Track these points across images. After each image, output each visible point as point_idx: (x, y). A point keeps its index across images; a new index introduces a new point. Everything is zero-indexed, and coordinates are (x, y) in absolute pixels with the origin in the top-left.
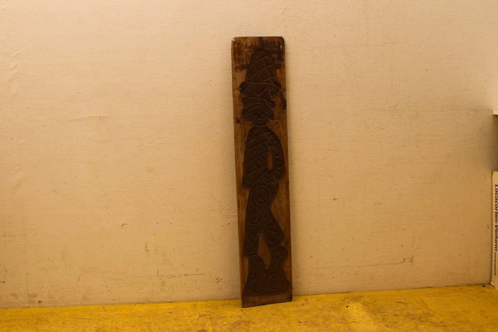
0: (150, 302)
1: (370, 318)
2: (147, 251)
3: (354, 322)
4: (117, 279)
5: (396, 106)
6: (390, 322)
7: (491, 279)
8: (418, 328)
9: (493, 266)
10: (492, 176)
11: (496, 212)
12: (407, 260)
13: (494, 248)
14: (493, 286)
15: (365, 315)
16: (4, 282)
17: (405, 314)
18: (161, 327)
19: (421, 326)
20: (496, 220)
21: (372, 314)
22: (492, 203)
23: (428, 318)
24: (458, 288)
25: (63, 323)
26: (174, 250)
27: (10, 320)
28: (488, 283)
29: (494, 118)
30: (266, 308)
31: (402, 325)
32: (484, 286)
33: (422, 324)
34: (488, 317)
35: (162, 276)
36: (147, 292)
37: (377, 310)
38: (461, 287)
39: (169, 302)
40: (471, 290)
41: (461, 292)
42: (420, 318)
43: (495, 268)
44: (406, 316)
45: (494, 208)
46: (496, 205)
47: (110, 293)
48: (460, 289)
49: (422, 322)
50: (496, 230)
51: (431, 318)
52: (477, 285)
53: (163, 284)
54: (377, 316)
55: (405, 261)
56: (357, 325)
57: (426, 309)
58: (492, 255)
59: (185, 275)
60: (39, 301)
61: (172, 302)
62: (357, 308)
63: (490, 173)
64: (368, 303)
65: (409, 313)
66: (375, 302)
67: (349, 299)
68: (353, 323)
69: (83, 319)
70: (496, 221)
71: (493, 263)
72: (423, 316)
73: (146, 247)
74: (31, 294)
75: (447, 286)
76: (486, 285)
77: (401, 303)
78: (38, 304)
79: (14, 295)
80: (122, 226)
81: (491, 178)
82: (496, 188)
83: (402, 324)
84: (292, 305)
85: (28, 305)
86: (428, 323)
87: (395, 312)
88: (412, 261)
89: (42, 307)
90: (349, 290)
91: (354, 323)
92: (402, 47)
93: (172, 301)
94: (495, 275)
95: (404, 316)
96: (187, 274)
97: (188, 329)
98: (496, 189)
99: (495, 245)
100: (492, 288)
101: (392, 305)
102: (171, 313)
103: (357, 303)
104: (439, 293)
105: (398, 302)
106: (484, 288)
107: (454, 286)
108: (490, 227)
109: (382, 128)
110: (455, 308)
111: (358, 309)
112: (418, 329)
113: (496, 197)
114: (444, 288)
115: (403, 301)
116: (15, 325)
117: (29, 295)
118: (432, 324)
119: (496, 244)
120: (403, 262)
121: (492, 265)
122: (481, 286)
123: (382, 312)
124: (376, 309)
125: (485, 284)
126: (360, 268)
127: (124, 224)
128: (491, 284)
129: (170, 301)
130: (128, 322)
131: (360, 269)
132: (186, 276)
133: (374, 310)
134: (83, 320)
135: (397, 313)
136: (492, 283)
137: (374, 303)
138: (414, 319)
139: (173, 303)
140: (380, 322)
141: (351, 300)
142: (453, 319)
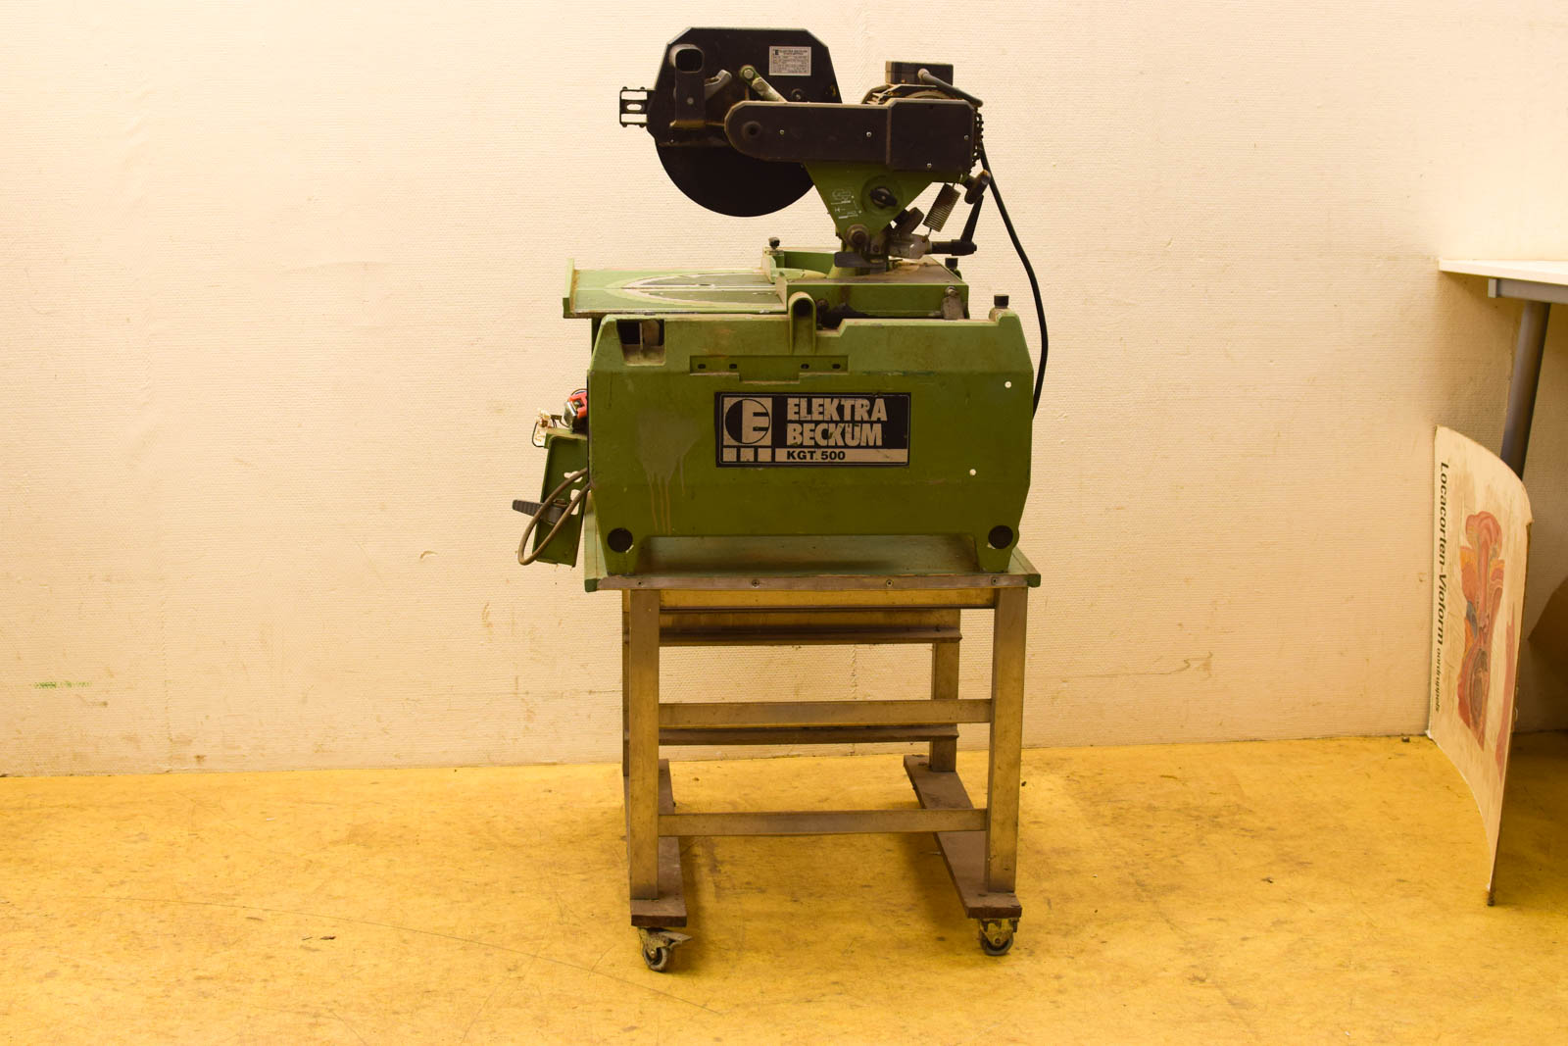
0: (494, 764)
1: (1081, 813)
2: (489, 625)
3: (1035, 822)
4: (408, 699)
5: (1169, 244)
6: (1133, 825)
7: (1427, 721)
8: (1204, 842)
9: (1434, 687)
10: (1434, 439)
11: (1441, 539)
12: (1194, 665)
13: (1436, 638)
14: (1431, 740)
15: (1069, 805)
16: (105, 704)
17: (1176, 806)
18: (521, 825)
19: (1214, 838)
20: (1442, 560)
21: (1089, 803)
22: (1433, 514)
23: (1237, 817)
24: (1334, 744)
25: (263, 813)
26: (560, 624)
27: (122, 803)
28: (1420, 732)
29: (1440, 279)
30: (804, 783)
31: (1164, 832)
32: (1407, 741)
33: (1217, 833)
34: (1398, 819)
35: (527, 693)
36: (487, 736)
37: (1103, 794)
38: (1343, 742)
39: (546, 764)
40: (1367, 750)
41: (1339, 753)
42: (1216, 817)
43: (1437, 690)
44: (1179, 810)
45: (1438, 527)
46: (1442, 519)
47: (388, 736)
48: (1340, 746)
49: (1220, 826)
50: (1440, 587)
51: (1244, 817)
52: (1388, 736)
53: (530, 715)
54: (1102, 809)
55: (1188, 667)
56: (1042, 830)
57: (1235, 795)
58: (1431, 657)
59: (590, 692)
60: (198, 757)
61: (554, 764)
62: (1052, 787)
63: (1430, 431)
64: (1081, 776)
65: (1188, 804)
66: (1101, 774)
67: (1030, 765)
68: (1032, 826)
69: (313, 803)
70: (1441, 562)
71: (1434, 677)
72: (1224, 813)
73: (486, 615)
74: (178, 738)
75: (1305, 739)
76: (1411, 739)
77: (1170, 777)
78: (194, 766)
79: (131, 739)
80: (422, 556)
81: (1431, 444)
82: (1444, 472)
83: (1164, 829)
84: (877, 778)
85: (168, 768)
86: (1235, 830)
87: (1152, 802)
88: (1207, 666)
89: (204, 771)
90: (1035, 742)
91: (1036, 826)
92: (1188, 83)
93: (555, 761)
94: (1437, 709)
95: (1175, 810)
96: (594, 689)
97: (594, 833)
98: (1443, 475)
99: (1439, 629)
100: (1426, 746)
101: (1144, 783)
102: (550, 791)
103: (1052, 777)
104: (1281, 755)
105: (1162, 776)
106: (1404, 745)
107: (1325, 738)
108: (1426, 578)
109: (1130, 304)
110: (1315, 795)
111: (1051, 790)
112: (1204, 845)
113: (1442, 497)
114: (1298, 742)
115: (1177, 773)
116: (135, 815)
117: (171, 740)
118: (1243, 833)
119: (1440, 625)
120: (1183, 669)
121: (1430, 684)
122: (1399, 739)
123: (1114, 799)
124: (1100, 792)
125: (1411, 735)
126: (1064, 682)
127: (426, 552)
128: (1425, 735)
129: (548, 761)
130: (433, 812)
131: (1065, 685)
132: (592, 696)
133: (1096, 795)
134: (315, 806)
135: (1155, 804)
136: (1428, 732)
137: (1099, 778)
138: (1198, 818)
139: (557, 767)
140: (1106, 825)
141: (1036, 768)
142: (1304, 820)
